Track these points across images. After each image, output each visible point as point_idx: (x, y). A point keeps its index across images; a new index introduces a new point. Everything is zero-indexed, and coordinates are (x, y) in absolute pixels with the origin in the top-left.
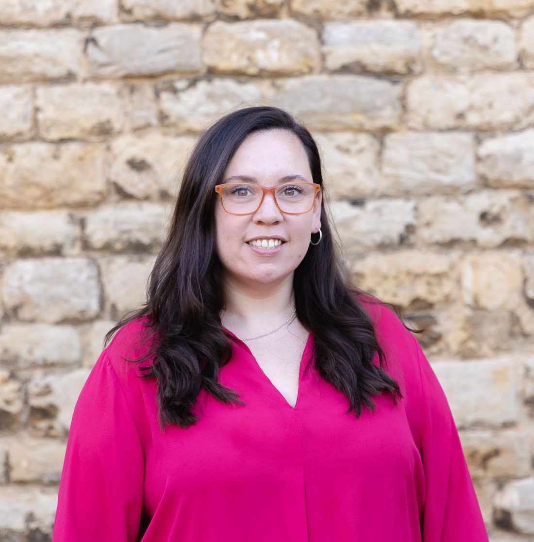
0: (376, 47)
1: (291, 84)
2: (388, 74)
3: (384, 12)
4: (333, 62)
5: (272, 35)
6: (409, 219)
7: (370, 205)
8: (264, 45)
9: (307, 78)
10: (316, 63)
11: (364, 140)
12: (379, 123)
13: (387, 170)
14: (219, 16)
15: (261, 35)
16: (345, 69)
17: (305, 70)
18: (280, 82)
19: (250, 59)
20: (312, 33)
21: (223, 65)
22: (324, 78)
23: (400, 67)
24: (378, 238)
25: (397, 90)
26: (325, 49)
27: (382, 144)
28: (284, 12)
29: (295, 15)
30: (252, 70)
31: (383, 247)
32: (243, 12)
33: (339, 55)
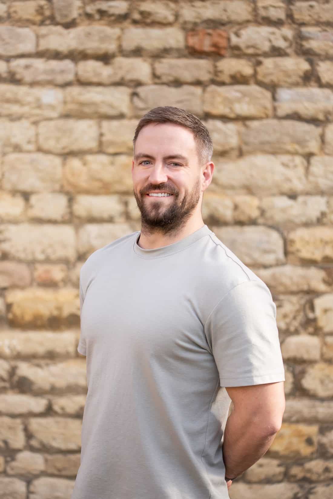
0: (306, 104)
1: (254, 124)
2: (313, 121)
3: (313, 83)
4: (281, 112)
5: (244, 95)
6: (324, 208)
7: (300, 199)
8: (239, 100)
9: (265, 122)
10: (270, 112)
11: (298, 160)
12: (307, 150)
13: (311, 178)
14: (214, 82)
15: (238, 95)
16: (288, 117)
17: (263, 115)
18: (249, 123)
19: (231, 109)
20: (268, 94)
21: (215, 111)
22: (275, 122)
23: (321, 117)
24: (304, 219)
25: (318, 130)
26: (276, 104)
27: (309, 162)
28: (252, 81)
29: (260, 84)
30: (232, 115)
31: (307, 225)
32: (227, 79)
33: (285, 108)
